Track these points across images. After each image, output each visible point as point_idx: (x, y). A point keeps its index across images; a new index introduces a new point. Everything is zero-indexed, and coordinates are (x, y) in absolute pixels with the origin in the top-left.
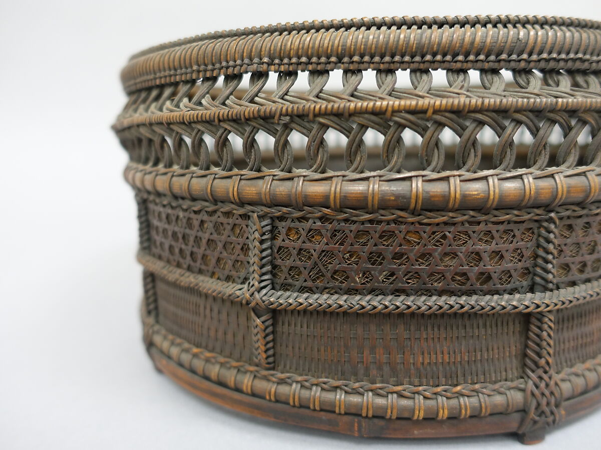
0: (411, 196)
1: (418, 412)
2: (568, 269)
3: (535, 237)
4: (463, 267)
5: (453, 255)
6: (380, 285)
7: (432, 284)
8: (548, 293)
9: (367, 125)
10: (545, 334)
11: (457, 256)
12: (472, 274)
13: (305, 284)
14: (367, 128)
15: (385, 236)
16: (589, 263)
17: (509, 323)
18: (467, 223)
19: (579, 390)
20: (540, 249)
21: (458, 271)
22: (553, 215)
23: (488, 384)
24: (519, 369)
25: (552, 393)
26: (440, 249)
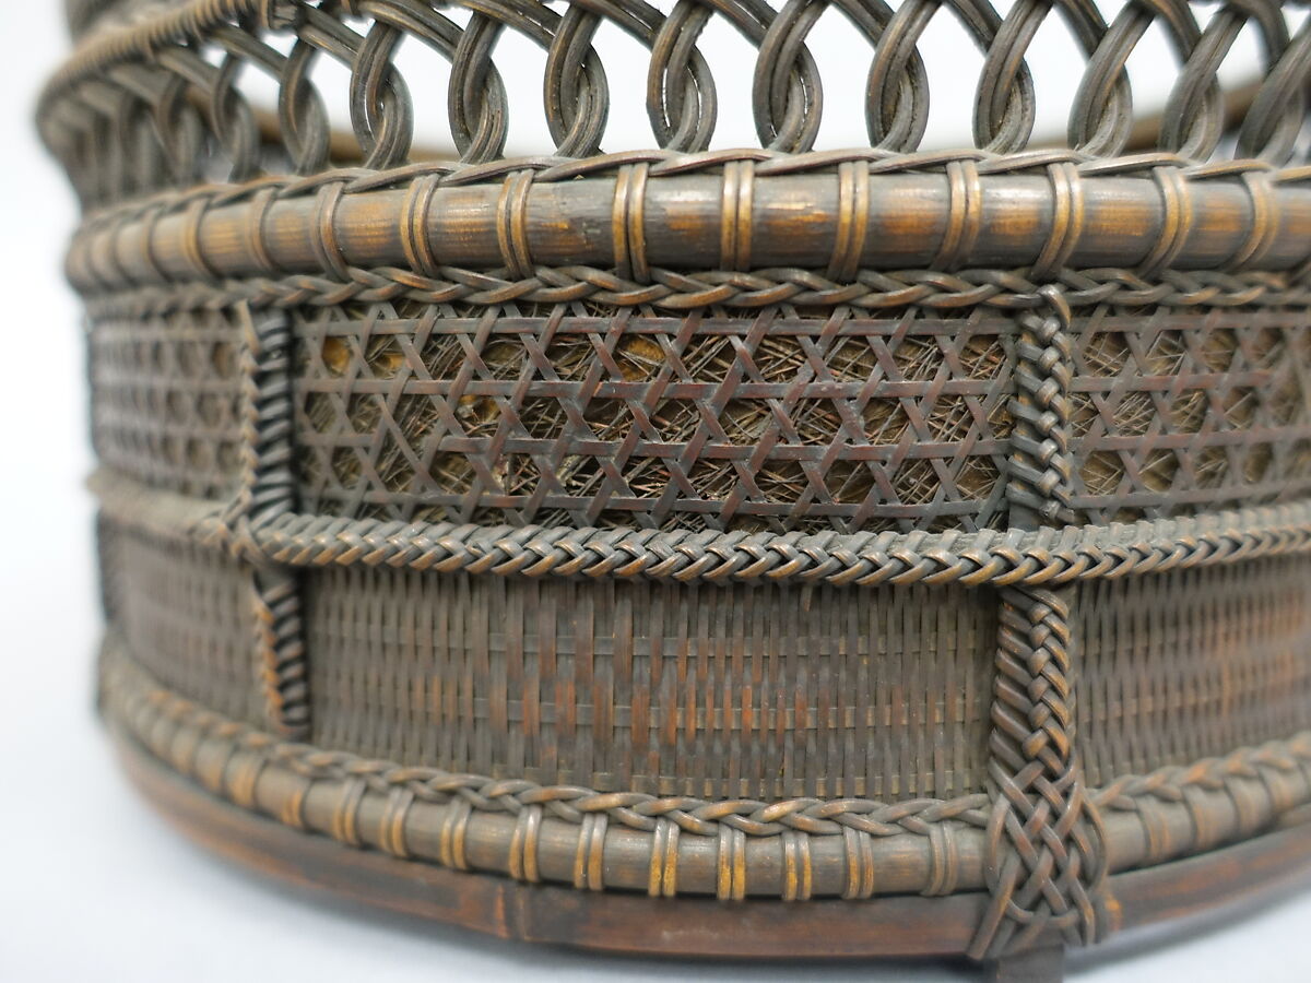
0: (611, 217)
1: (658, 872)
2: (1119, 471)
3: (1008, 365)
4: (787, 443)
5: (758, 409)
6: (560, 496)
7: (705, 497)
8: (1047, 532)
9: (500, 17)
10: (1041, 656)
11: (769, 409)
12: (816, 466)
13: (370, 497)
14: (499, 26)
15: (565, 349)
16: (1189, 459)
17: (940, 623)
18: (792, 311)
19: (1169, 844)
20: (1020, 398)
21: (773, 455)
22: (1052, 291)
23: (876, 804)
24: (975, 765)
25: (1069, 840)
26: (716, 388)
